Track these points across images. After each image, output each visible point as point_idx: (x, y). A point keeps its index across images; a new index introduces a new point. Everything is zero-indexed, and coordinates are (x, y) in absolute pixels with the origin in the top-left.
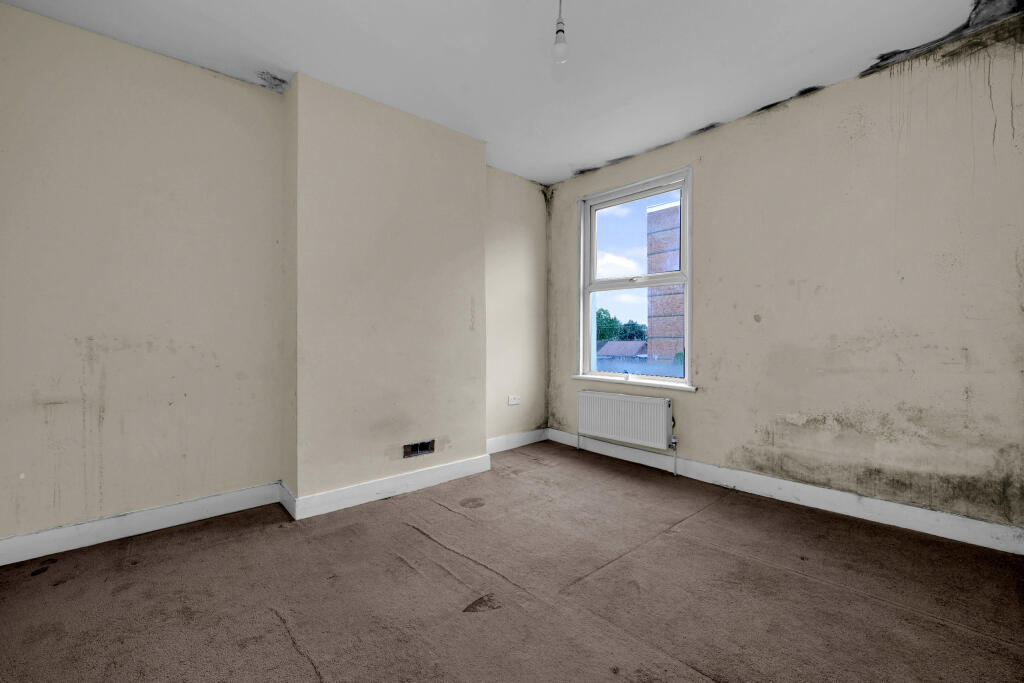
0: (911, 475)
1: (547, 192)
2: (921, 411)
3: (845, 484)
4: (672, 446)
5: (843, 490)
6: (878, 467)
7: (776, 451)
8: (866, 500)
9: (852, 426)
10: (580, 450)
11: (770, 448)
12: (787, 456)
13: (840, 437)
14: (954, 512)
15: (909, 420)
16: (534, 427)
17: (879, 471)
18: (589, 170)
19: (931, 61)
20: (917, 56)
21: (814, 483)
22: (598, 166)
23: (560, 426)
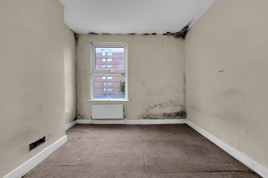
0: (171, 113)
1: (76, 36)
2: (172, 101)
3: (161, 118)
4: (124, 117)
5: (160, 119)
6: (165, 113)
7: (148, 113)
8: (165, 120)
9: (162, 105)
10: (92, 124)
11: (147, 113)
12: (150, 114)
13: (160, 108)
14: (176, 119)
15: (170, 103)
16: (73, 120)
17: (166, 114)
18: (94, 34)
19: (173, 37)
20: (171, 35)
21: (155, 119)
22: (98, 33)
23: (82, 118)
